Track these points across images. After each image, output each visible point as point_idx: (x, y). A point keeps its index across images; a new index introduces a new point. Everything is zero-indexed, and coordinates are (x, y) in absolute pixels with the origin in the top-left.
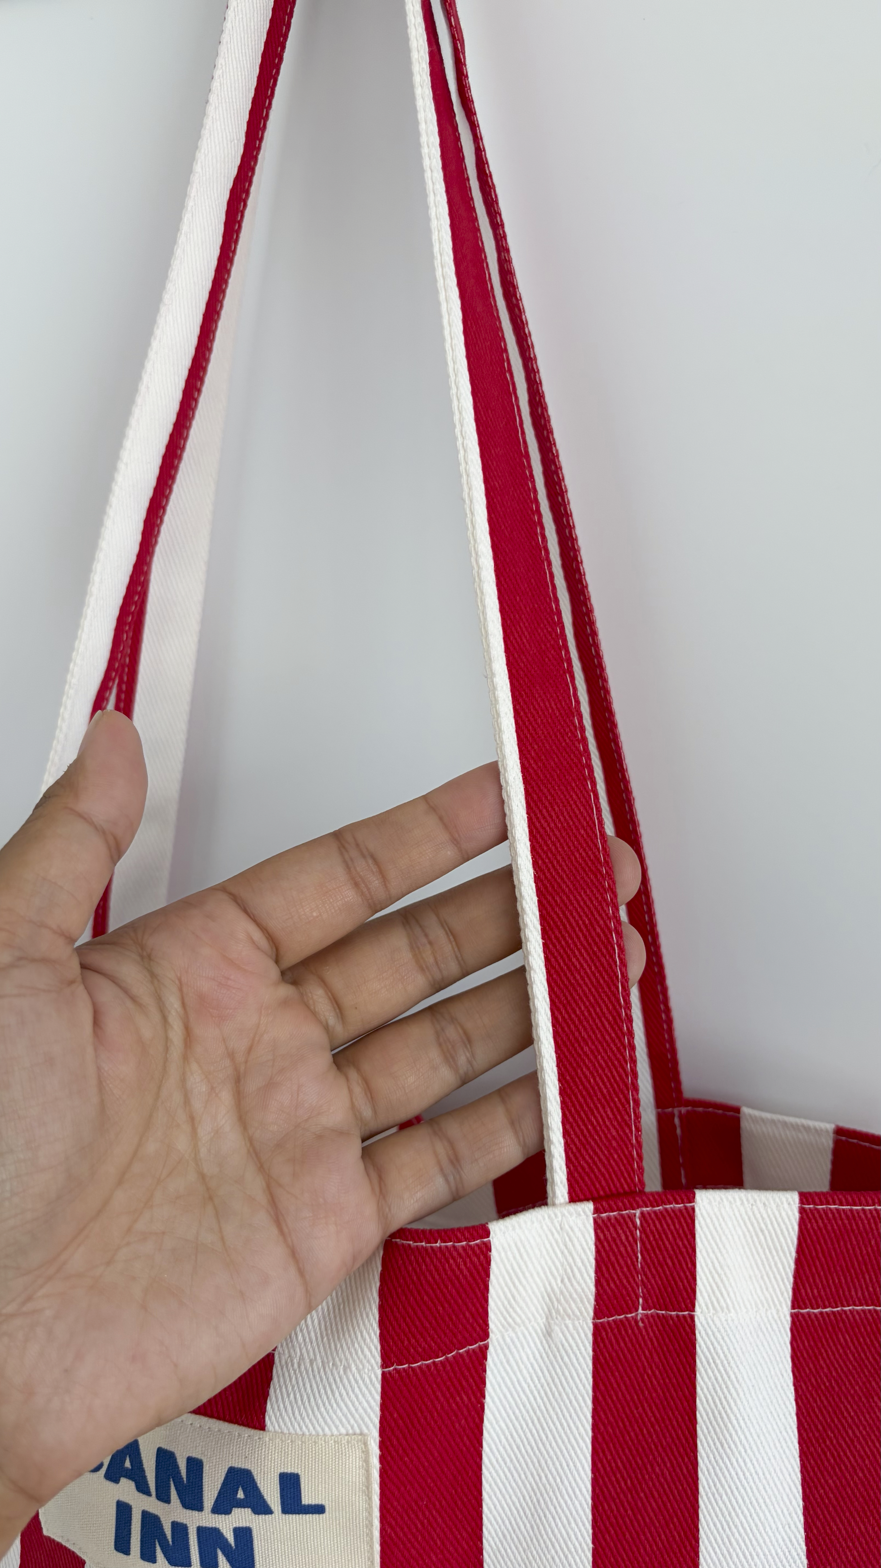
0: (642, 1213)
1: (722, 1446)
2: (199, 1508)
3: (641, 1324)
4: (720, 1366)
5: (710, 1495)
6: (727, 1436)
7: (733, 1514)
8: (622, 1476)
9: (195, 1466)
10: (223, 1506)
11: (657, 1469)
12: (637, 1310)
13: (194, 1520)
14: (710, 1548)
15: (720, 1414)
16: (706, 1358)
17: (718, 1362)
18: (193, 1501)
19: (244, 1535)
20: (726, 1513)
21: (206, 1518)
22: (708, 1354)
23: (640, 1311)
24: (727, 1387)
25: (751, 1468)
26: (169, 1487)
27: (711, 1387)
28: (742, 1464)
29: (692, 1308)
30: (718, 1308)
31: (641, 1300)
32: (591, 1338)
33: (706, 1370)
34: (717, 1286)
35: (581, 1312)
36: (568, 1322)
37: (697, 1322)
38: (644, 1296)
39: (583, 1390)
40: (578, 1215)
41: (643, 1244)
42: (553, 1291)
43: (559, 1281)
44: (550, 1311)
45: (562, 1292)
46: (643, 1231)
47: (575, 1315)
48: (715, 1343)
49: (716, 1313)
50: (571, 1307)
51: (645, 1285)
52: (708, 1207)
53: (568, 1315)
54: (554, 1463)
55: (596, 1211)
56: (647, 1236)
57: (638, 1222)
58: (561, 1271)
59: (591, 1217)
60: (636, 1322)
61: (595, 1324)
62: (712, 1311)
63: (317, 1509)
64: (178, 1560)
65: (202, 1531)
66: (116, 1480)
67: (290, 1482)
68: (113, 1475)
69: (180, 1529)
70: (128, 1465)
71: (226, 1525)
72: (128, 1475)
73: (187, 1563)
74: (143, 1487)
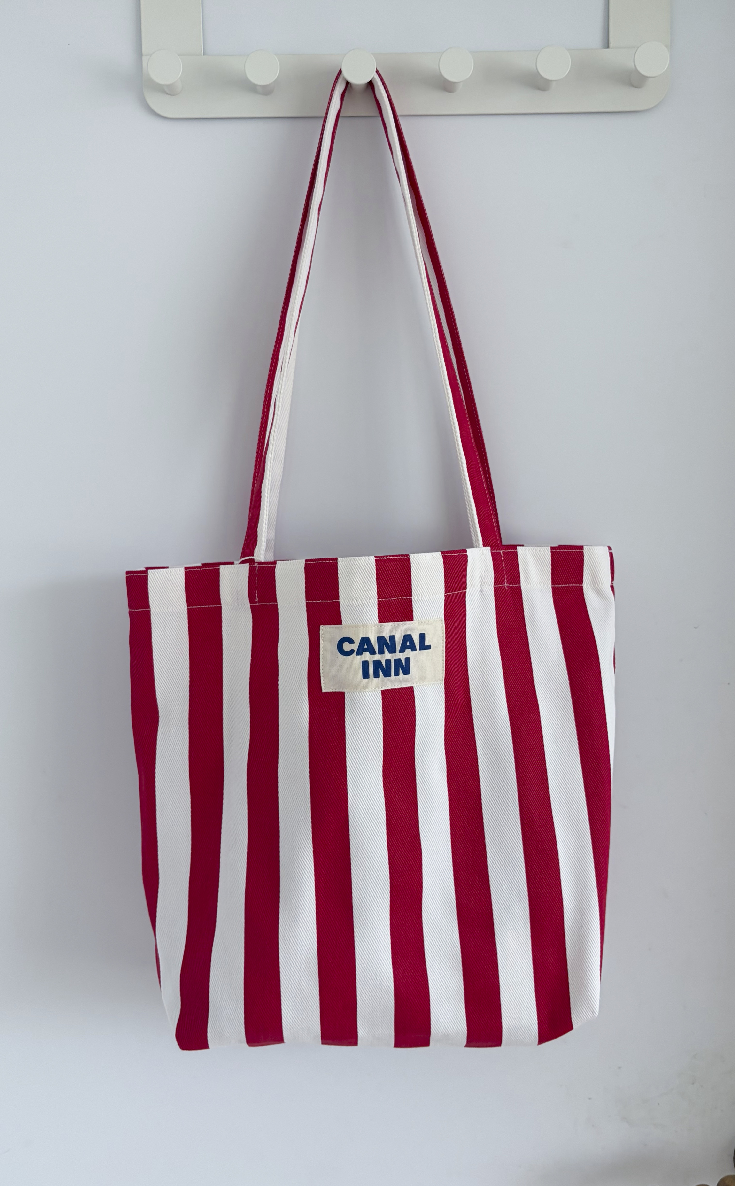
0: (503, 552)
1: (534, 626)
2: (395, 652)
3: (506, 588)
5: (532, 642)
6: (535, 623)
7: (540, 648)
9: (392, 638)
10: (402, 650)
12: (505, 584)
13: (393, 657)
16: (526, 599)
17: (529, 600)
18: (392, 650)
19: (407, 660)
20: (538, 648)
21: (397, 655)
22: (526, 597)
24: (533, 608)
25: (543, 633)
26: (384, 647)
27: (528, 609)
28: (540, 632)
29: (519, 583)
30: (527, 583)
31: (506, 580)
32: (493, 592)
33: (526, 603)
34: (526, 576)
35: (490, 583)
36: (487, 586)
37: (522, 588)
38: (506, 579)
39: (493, 610)
40: (486, 550)
41: (504, 562)
42: (482, 575)
43: (484, 572)
44: (482, 583)
45: (485, 576)
46: (504, 558)
47: (489, 584)
48: (528, 594)
49: (527, 585)
50: (488, 581)
51: (506, 575)
52: (521, 551)
53: (487, 584)
54: (486, 635)
55: (491, 550)
56: (505, 560)
57: (502, 555)
58: (484, 569)
59: (490, 551)
60: (505, 588)
61: (494, 587)
62: (525, 584)
63: (429, 647)
64: (387, 674)
65: (396, 660)
66: (361, 654)
67: (422, 636)
68: (359, 653)
69: (388, 662)
70: (366, 647)
71: (402, 656)
72: (366, 650)
73: (390, 675)
74: (373, 652)
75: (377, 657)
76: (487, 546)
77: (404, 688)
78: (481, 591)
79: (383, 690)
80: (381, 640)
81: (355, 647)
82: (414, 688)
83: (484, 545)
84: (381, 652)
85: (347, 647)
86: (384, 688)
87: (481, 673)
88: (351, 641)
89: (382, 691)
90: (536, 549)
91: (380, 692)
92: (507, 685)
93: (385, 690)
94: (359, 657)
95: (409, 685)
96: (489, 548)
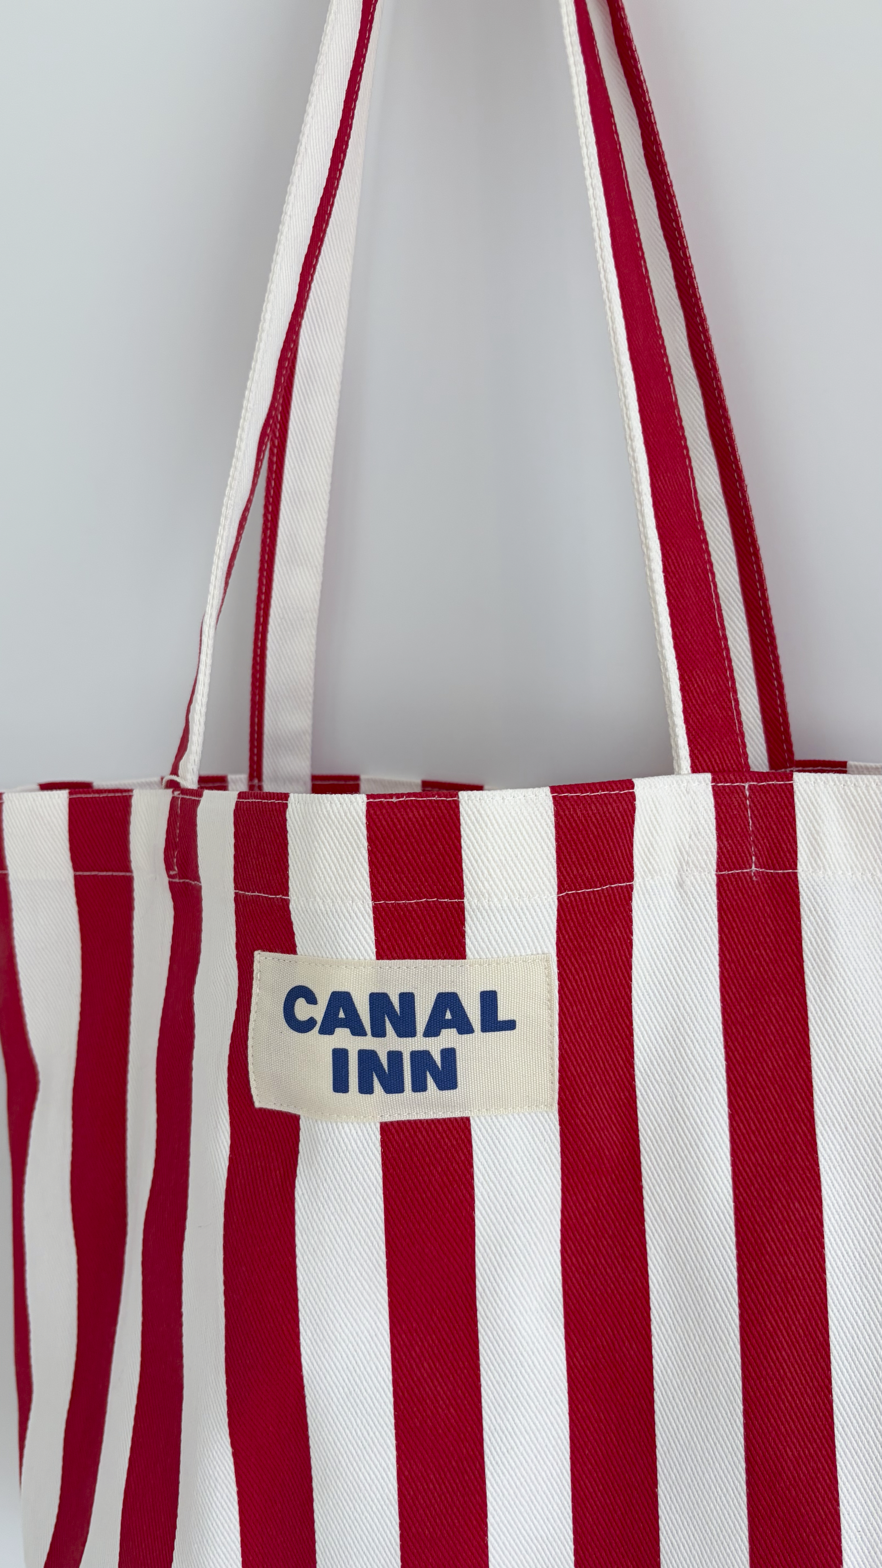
0: (750, 786)
1: (825, 977)
2: (413, 1034)
3: (754, 879)
4: (820, 912)
5: (817, 1019)
6: (829, 969)
7: (837, 1034)
8: (745, 1005)
9: (407, 999)
10: (432, 1031)
11: (773, 999)
12: (751, 866)
13: (407, 1046)
14: (820, 1064)
15: (822, 952)
16: (808, 907)
17: (818, 909)
18: (406, 1029)
19: (449, 1055)
20: (831, 1033)
21: (419, 1043)
22: (809, 903)
23: (753, 868)
24: (827, 930)
25: (850, 996)
26: (384, 1020)
27: (813, 931)
28: (842, 992)
29: (795, 866)
30: (815, 867)
31: (754, 858)
32: (715, 888)
33: (808, 918)
34: (815, 849)
35: (706, 864)
36: (696, 873)
37: (800, 879)
38: (756, 855)
39: (711, 933)
40: (700, 782)
41: (752, 811)
42: (683, 845)
43: (687, 837)
44: (681, 864)
45: (690, 846)
46: (752, 801)
47: (702, 868)
48: (815, 895)
49: (815, 871)
50: (698, 860)
51: (756, 846)
52: (805, 785)
53: (696, 867)
54: (690, 995)
55: (714, 780)
56: (755, 806)
57: (747, 793)
58: (689, 829)
59: (710, 785)
60: (751, 877)
61: (718, 876)
62: (811, 870)
63: (510, 1025)
64: (393, 1086)
65: (414, 1055)
66: (331, 1032)
67: (489, 1000)
68: (327, 1029)
69: (395, 1057)
70: (342, 1015)
71: (435, 1046)
72: (343, 1024)
73: (401, 1090)
74: (358, 1030)
75: (369, 1042)
76: (704, 771)
77: (444, 1120)
78: (681, 885)
79: (386, 1123)
80: (379, 1001)
81: (318, 1012)
82: (472, 1121)
83: (695, 769)
84: (379, 1032)
85: (303, 1011)
86: (388, 1119)
87: (668, 1087)
88: (312, 999)
89: (381, 1124)
90: (846, 782)
91: (378, 1126)
92: (737, 1123)
93: (392, 1123)
94: (326, 1037)
95: (458, 1114)
96: (708, 776)
